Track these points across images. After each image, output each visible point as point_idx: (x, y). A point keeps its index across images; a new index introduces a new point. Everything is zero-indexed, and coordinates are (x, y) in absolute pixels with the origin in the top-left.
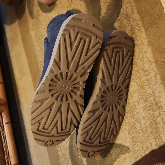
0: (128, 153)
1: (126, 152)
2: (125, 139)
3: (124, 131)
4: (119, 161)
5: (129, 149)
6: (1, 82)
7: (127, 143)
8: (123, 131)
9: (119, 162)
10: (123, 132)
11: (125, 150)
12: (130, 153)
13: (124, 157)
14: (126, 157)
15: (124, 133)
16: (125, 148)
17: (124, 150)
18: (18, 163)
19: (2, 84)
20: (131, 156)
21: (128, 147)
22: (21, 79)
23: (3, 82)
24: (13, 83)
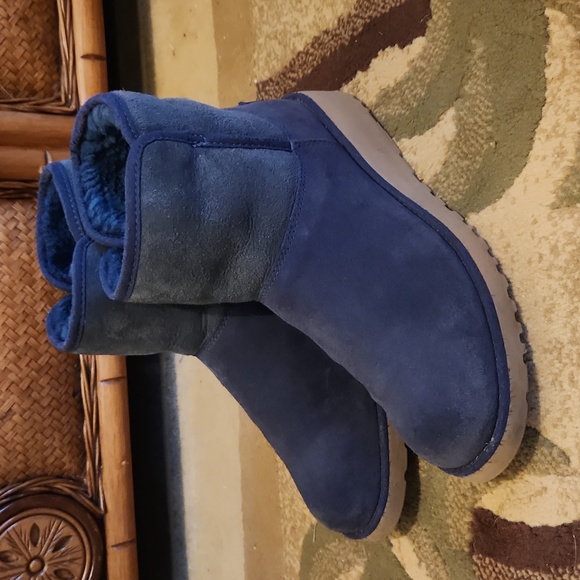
0: (558, 474)
1: (551, 471)
2: (560, 420)
3: (566, 385)
4: (512, 491)
5: (568, 461)
6: (97, 52)
7: (564, 436)
8: (561, 382)
9: (512, 498)
10: (558, 388)
11: (549, 458)
12: (568, 478)
13: (538, 487)
14: (545, 489)
15: (564, 393)
16: (551, 453)
17: (543, 458)
18: (125, 375)
19: (98, 62)
20: (568, 491)
21: (563, 453)
22: (174, 54)
23: (104, 54)
24: (143, 64)
